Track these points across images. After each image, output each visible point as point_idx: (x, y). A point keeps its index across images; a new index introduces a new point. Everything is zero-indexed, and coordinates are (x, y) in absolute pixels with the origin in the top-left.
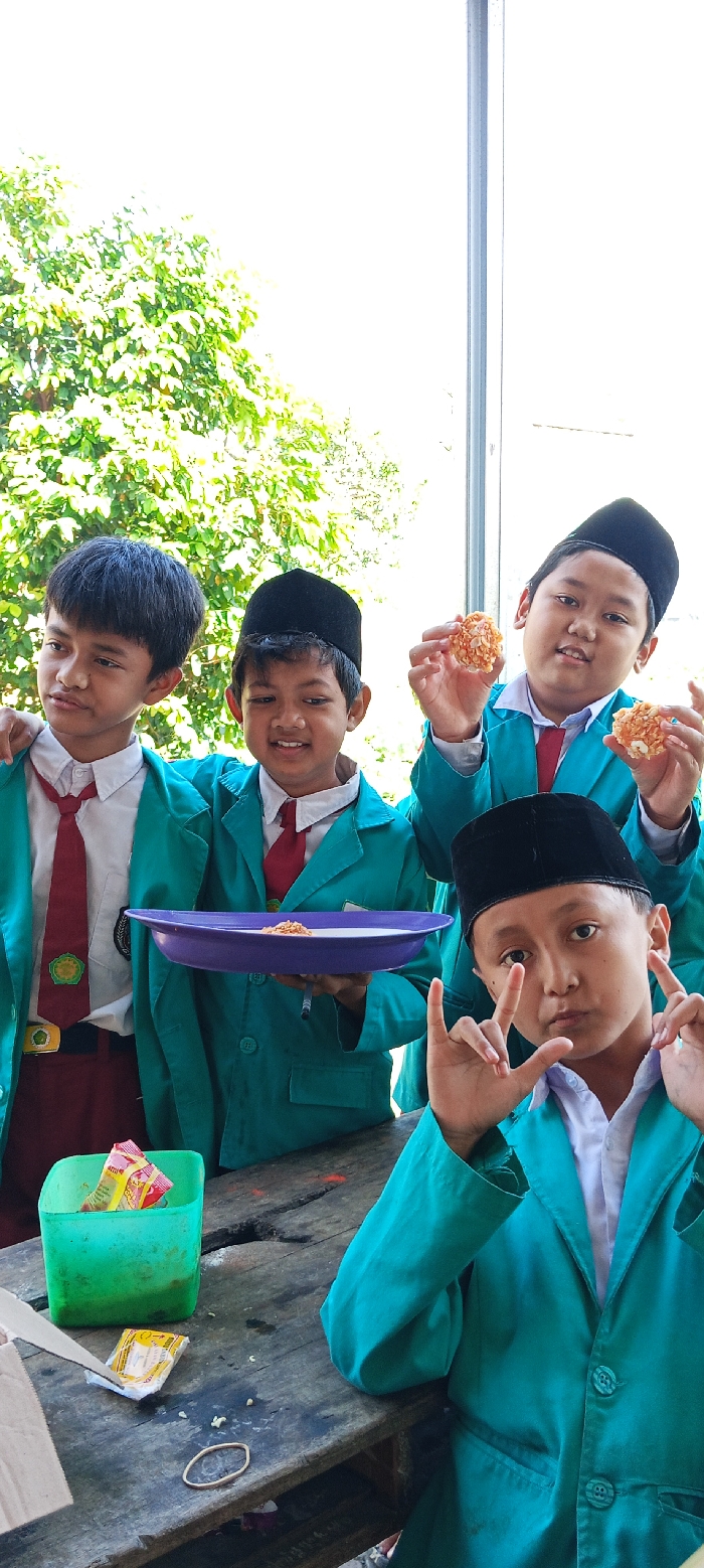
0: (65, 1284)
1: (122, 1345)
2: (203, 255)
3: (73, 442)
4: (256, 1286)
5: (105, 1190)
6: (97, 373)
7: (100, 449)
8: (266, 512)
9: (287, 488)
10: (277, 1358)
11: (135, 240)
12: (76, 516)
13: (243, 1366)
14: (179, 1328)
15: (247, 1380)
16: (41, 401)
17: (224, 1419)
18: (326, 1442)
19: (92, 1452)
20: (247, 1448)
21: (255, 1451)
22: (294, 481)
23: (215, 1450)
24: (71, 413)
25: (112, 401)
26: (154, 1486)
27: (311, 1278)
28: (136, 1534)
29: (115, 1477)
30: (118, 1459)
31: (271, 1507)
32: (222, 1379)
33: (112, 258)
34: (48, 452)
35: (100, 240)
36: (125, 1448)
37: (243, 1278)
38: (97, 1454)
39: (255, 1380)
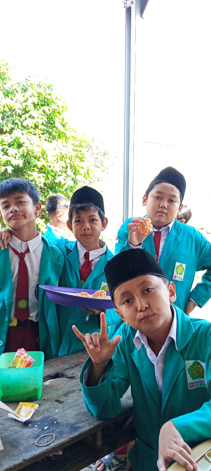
0: (3, 389)
1: (19, 407)
2: (52, 90)
3: (12, 144)
4: (58, 390)
5: (15, 363)
6: (20, 124)
7: (20, 146)
8: (69, 165)
9: (75, 158)
10: (64, 410)
11: (32, 85)
12: (12, 166)
13: (54, 413)
14: (36, 402)
15: (55, 416)
16: (2, 132)
17: (48, 427)
18: (77, 434)
19: (10, 436)
20: (54, 435)
21: (56, 436)
22: (77, 157)
23: (45, 436)
24: (12, 136)
25: (24, 132)
26: (27, 446)
27: (74, 388)
28: (22, 459)
29: (16, 443)
30: (17, 439)
31: (61, 453)
32: (48, 416)
33: (25, 90)
34: (4, 147)
35: (21, 85)
36: (20, 435)
37: (55, 388)
38: (11, 437)
39: (57, 417)
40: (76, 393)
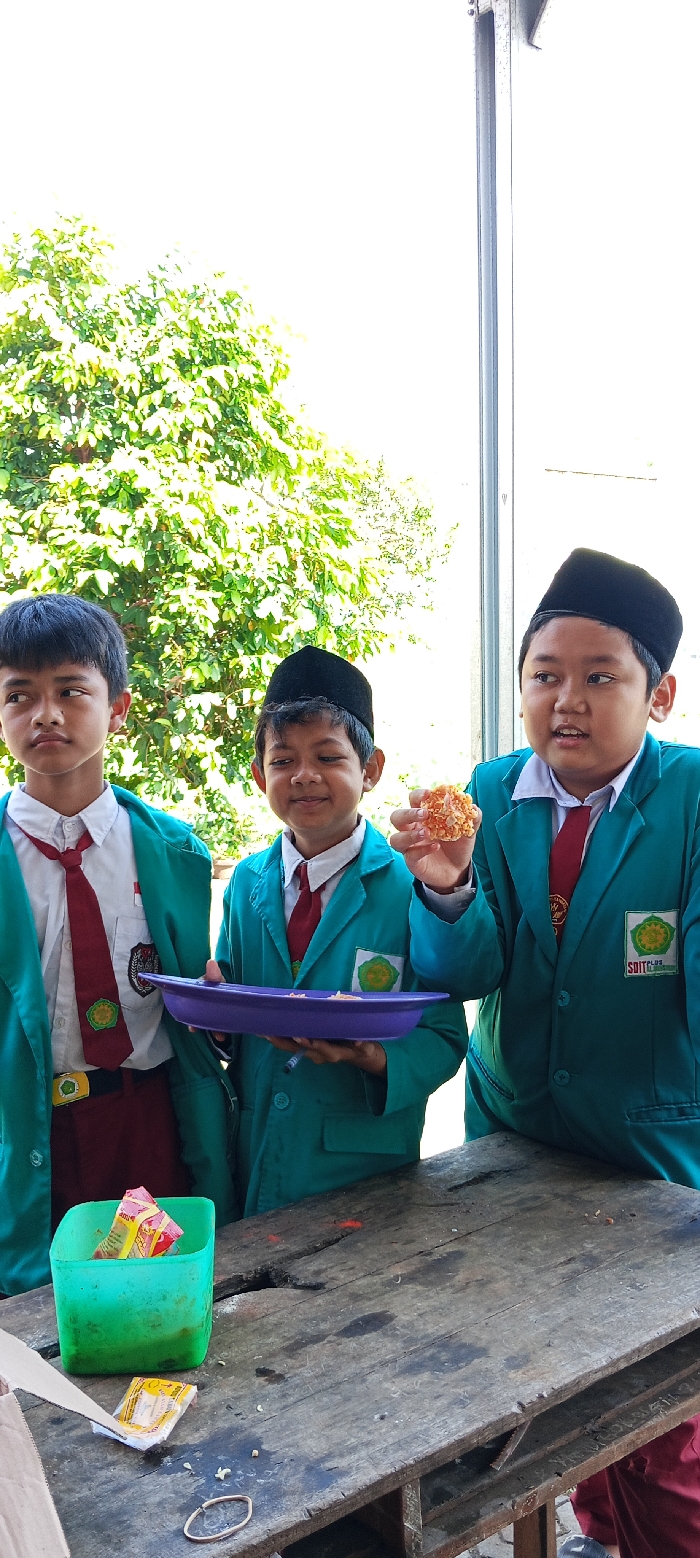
0: (76, 1331)
1: (129, 1396)
2: (237, 310)
3: (111, 493)
4: (267, 1334)
5: (118, 1237)
6: (133, 427)
7: (136, 500)
8: (300, 559)
9: (319, 536)
10: (285, 1407)
11: (171, 298)
12: (112, 566)
13: (251, 1416)
14: (188, 1376)
15: (254, 1430)
16: (80, 455)
17: (228, 1470)
18: (330, 1495)
19: (96, 1503)
20: (250, 1500)
21: (258, 1503)
22: (327, 530)
23: (218, 1503)
24: (110, 466)
25: (147, 453)
26: (156, 1539)
27: (323, 1326)
29: (118, 1528)
30: (121, 1511)
32: (229, 1429)
33: (148, 314)
34: (86, 504)
35: (136, 298)
36: (129, 1500)
37: (256, 1325)
38: (100, 1505)
39: (261, 1431)
40: (330, 1342)
